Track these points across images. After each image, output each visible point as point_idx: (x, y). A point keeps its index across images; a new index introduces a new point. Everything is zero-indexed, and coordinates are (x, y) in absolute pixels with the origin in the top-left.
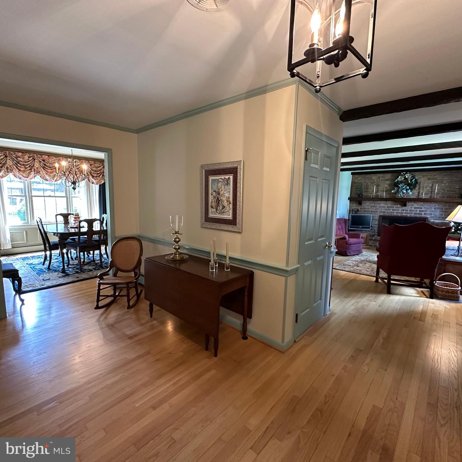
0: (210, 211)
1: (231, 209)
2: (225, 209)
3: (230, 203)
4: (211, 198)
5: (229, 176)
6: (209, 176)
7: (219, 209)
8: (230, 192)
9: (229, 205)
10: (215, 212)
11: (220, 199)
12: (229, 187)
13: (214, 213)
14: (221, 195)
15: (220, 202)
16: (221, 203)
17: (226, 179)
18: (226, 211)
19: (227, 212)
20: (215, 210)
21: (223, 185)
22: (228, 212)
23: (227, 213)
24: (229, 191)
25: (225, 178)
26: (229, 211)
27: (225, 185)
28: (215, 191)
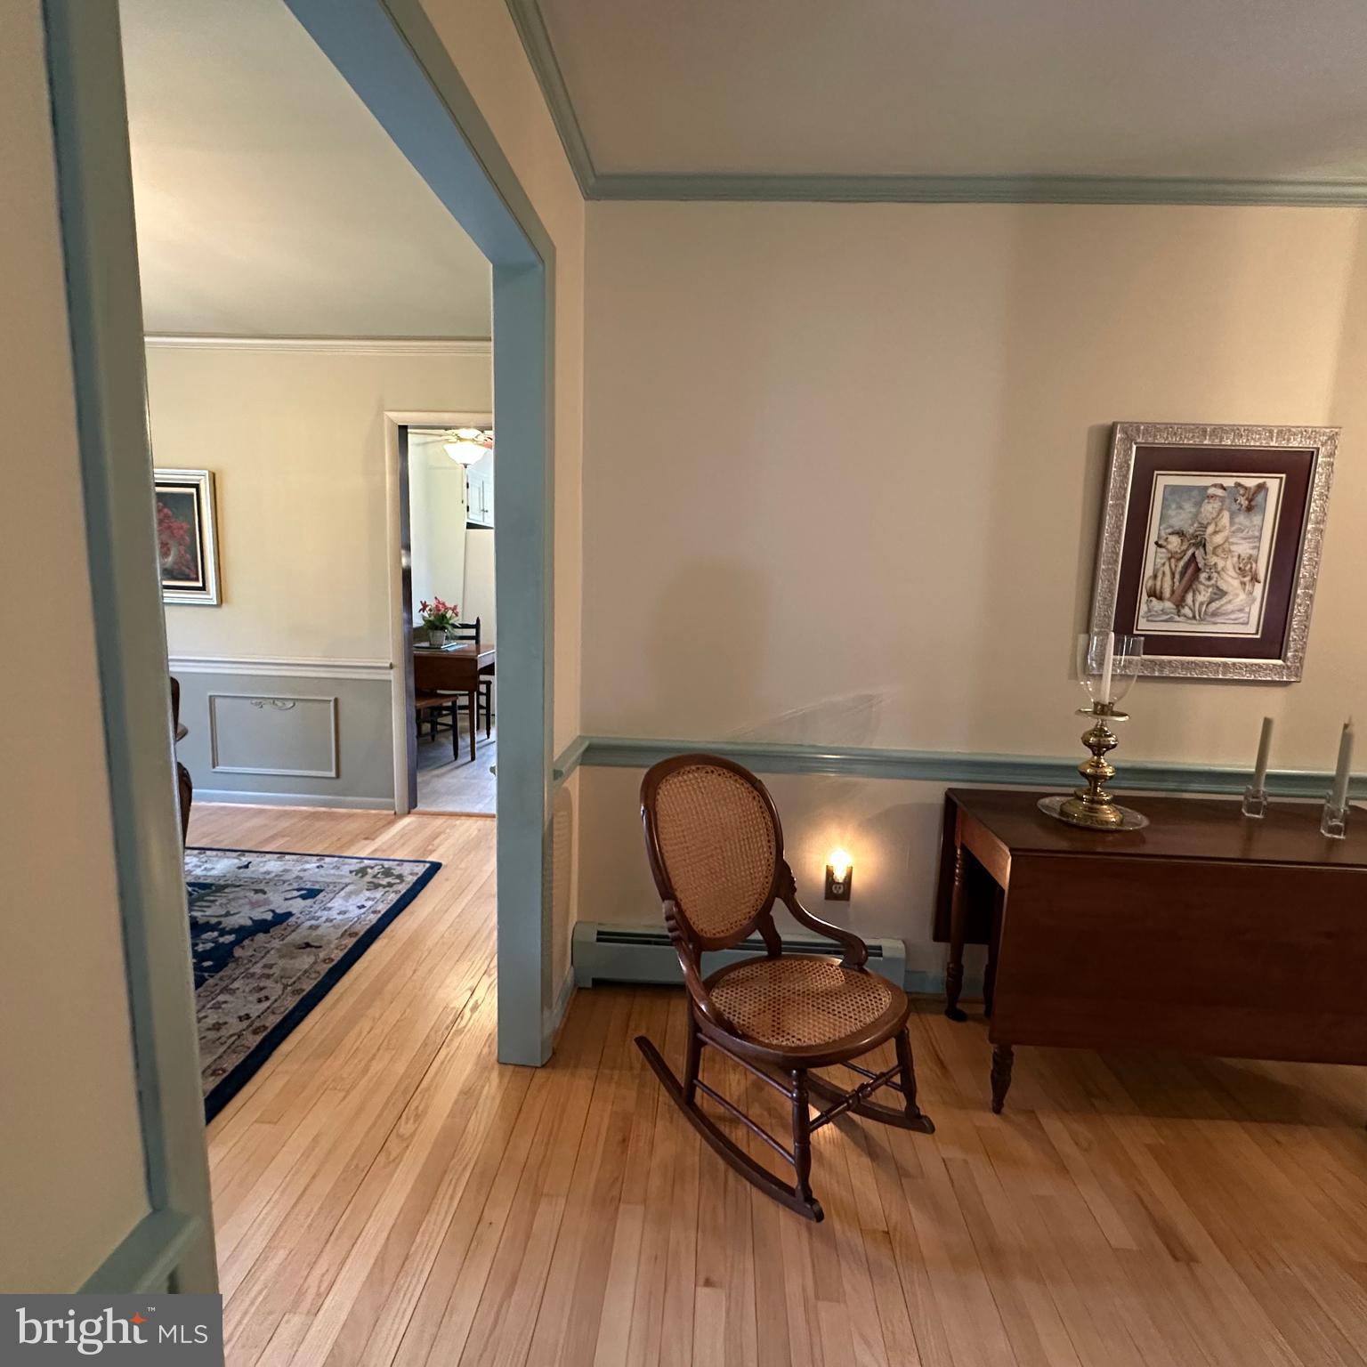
0: (1144, 608)
1: (1254, 600)
2: (1224, 600)
3: (1255, 579)
4: (1153, 559)
5: (1261, 481)
6: (1156, 472)
7: (1193, 601)
8: (1260, 538)
9: (1248, 587)
10: (1167, 614)
11: (1205, 564)
12: (1257, 519)
13: (1165, 617)
14: (1209, 548)
15: (1203, 576)
16: (1209, 578)
17: (1246, 488)
18: (1229, 607)
19: (1232, 612)
20: (1174, 607)
21: (1229, 510)
22: (1241, 610)
23: (1233, 616)
24: (1257, 534)
25: (1238, 485)
26: (1247, 610)
27: (1239, 510)
28: (1180, 534)
